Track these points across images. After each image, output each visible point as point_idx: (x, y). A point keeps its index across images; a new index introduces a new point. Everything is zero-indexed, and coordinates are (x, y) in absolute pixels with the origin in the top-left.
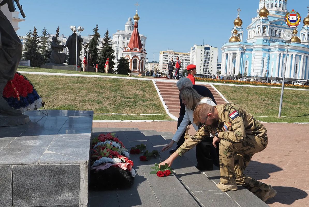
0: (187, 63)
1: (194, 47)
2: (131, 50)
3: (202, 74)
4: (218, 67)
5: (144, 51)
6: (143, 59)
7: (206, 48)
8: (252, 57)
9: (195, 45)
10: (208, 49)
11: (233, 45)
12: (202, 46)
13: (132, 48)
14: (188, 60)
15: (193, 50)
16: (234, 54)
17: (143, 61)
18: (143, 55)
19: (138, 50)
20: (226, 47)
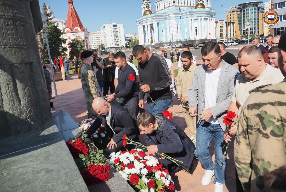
0: (98, 40)
1: (104, 26)
2: (71, 30)
3: (114, 46)
4: (125, 39)
5: (86, 30)
6: (86, 39)
7: (114, 26)
8: (167, 25)
9: (104, 24)
10: (116, 26)
11: (148, 18)
12: (110, 24)
13: (72, 28)
14: (98, 38)
15: (103, 28)
16: (150, 24)
17: (87, 41)
18: (86, 35)
19: (80, 30)
20: (141, 20)
